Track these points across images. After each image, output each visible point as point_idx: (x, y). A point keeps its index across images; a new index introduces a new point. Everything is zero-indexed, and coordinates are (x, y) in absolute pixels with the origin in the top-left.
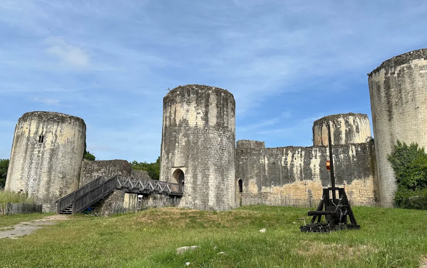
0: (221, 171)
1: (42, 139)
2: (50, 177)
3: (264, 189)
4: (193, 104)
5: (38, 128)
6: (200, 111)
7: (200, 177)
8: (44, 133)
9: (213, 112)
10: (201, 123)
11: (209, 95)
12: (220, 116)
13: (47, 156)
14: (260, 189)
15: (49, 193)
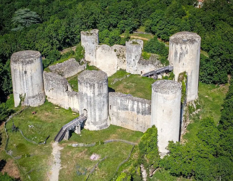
0: (101, 110)
1: (26, 72)
2: (33, 88)
3: (119, 111)
4: (89, 88)
5: (23, 68)
6: (91, 91)
7: (93, 113)
8: (26, 70)
9: (96, 90)
10: (92, 95)
11: (94, 84)
12: (99, 91)
13: (30, 79)
14: (117, 110)
15: (34, 94)
